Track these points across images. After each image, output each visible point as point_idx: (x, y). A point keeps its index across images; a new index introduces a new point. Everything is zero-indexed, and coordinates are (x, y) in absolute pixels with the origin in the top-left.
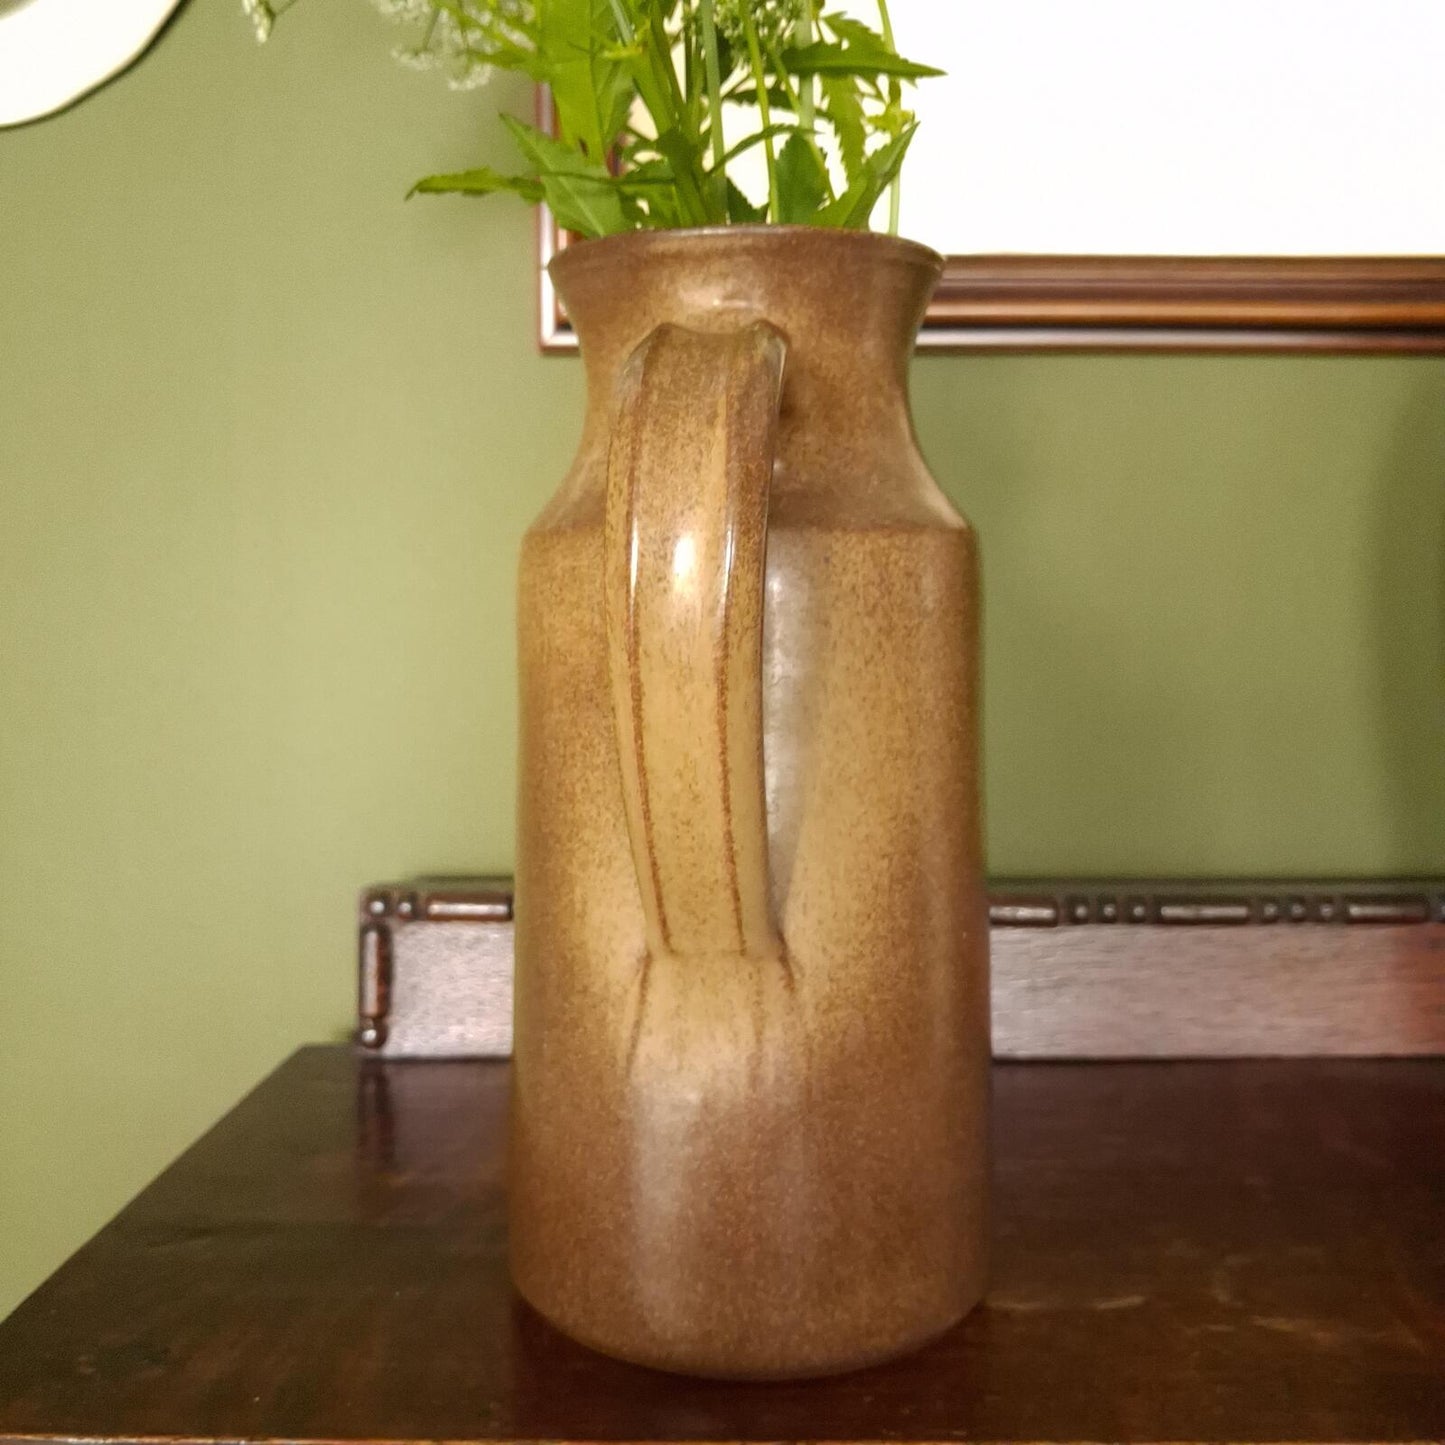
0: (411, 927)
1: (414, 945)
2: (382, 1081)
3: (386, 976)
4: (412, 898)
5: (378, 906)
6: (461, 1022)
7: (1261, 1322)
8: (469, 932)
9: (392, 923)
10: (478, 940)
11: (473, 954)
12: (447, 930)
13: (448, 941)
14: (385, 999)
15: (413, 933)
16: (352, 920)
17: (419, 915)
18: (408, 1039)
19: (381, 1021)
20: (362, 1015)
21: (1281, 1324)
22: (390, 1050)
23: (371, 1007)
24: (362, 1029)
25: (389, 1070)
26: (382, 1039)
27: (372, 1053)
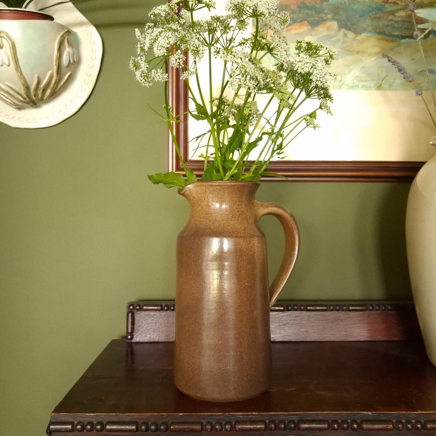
0: (139, 312)
1: (140, 316)
2: (132, 348)
3: (133, 323)
4: (139, 306)
5: (131, 307)
6: (150, 334)
7: (318, 392)
8: (152, 313)
9: (135, 311)
10: (154, 315)
11: (153, 318)
12: (147, 313)
13: (147, 315)
14: (133, 329)
15: (139, 314)
16: (125, 310)
17: (141, 309)
18: (138, 338)
19: (132, 334)
20: (127, 332)
21: (322, 393)
22: (134, 341)
23: (130, 331)
24: (128, 336)
25: (133, 345)
26: (132, 338)
27: (130, 341)
